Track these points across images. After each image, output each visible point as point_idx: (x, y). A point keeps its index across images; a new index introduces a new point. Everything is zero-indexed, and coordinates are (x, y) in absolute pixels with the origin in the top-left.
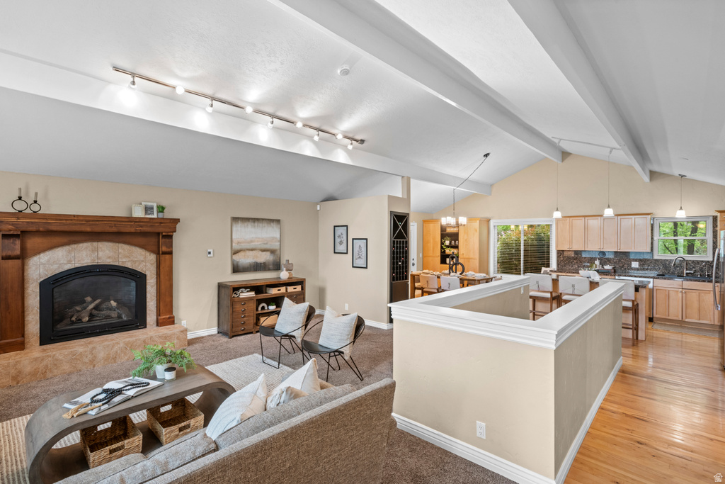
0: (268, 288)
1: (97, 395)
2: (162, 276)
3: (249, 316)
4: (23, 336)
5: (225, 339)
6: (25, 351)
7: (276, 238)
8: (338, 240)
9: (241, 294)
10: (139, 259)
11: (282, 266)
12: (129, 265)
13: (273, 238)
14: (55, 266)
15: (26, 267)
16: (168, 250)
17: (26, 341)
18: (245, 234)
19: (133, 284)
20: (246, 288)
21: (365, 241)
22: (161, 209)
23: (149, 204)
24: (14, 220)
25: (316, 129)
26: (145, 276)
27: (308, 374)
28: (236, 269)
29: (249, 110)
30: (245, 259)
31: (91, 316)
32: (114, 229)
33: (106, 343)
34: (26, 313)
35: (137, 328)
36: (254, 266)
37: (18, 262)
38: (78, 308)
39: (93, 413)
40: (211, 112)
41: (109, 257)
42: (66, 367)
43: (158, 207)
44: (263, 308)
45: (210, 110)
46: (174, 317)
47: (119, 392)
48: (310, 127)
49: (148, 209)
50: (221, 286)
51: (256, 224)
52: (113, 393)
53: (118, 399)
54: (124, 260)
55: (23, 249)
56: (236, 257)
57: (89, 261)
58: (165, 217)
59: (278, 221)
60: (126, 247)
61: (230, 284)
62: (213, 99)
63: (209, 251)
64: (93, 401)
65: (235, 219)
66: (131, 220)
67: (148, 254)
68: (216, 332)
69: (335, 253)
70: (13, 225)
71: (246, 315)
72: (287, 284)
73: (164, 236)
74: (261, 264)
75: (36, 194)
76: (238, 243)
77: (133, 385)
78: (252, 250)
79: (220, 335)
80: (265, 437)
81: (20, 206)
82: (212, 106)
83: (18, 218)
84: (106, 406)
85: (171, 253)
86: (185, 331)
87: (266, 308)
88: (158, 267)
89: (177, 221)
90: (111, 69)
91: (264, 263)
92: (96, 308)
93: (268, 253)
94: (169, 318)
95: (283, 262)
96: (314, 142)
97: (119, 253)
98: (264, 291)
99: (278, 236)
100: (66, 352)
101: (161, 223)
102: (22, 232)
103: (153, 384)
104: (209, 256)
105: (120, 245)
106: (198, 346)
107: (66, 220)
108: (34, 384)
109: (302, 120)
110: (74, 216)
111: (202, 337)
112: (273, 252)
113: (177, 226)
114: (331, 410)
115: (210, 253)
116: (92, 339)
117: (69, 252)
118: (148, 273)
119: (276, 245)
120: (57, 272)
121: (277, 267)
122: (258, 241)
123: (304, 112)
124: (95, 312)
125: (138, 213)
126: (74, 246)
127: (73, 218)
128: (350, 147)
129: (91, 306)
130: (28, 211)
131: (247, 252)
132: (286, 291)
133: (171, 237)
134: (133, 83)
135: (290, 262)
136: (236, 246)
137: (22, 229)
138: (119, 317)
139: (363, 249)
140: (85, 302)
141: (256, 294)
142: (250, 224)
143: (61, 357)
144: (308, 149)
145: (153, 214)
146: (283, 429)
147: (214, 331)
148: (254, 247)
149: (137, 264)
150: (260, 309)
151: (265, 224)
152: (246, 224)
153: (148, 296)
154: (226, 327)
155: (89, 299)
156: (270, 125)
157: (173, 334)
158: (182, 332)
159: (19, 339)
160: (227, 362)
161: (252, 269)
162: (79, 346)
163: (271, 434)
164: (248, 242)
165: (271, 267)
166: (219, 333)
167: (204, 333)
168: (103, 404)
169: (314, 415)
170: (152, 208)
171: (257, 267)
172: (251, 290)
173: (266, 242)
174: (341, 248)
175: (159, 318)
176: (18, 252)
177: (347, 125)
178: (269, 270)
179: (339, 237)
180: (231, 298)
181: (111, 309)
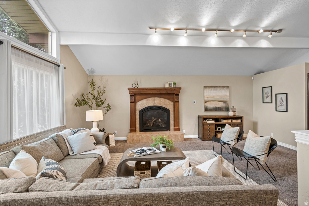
0: (222, 120)
1: (139, 150)
2: (175, 111)
3: (211, 132)
4: (135, 128)
5: (200, 141)
6: (136, 133)
7: (227, 95)
8: (265, 95)
9: (208, 121)
10: (167, 104)
11: (230, 109)
12: (164, 106)
13: (225, 95)
14: (143, 106)
15: (136, 106)
16: (178, 100)
17: (136, 130)
18: (210, 94)
19: (166, 114)
20: (210, 118)
21: (286, 95)
22: (175, 84)
23: (171, 82)
24: (132, 90)
25: (244, 31)
26: (169, 111)
27: (214, 164)
28: (206, 110)
29: (204, 30)
30: (210, 105)
31: (153, 124)
32: (159, 93)
33: (156, 134)
34: (136, 121)
35: (167, 131)
36: (215, 109)
37: (134, 104)
38: (150, 121)
39: (135, 156)
40: (186, 36)
41: (158, 103)
42: (145, 140)
43: (174, 83)
44: (219, 129)
45: (186, 35)
46: (180, 128)
47: (145, 151)
48: (240, 31)
49: (170, 84)
50: (199, 117)
51: (216, 89)
52: (143, 151)
53: (143, 154)
54: (163, 104)
55: (135, 100)
56: (206, 104)
57: (152, 104)
58: (176, 87)
59: (228, 87)
60: (163, 99)
61: (203, 116)
62: (186, 29)
63: (194, 101)
64: (137, 152)
65: (206, 87)
66: (164, 89)
67: (170, 102)
68: (197, 137)
69: (263, 103)
70: (132, 92)
71: (210, 131)
72: (232, 118)
73: (176, 95)
74: (218, 108)
75: (138, 81)
76: (207, 98)
77: (150, 150)
78: (214, 101)
79: (199, 139)
80: (154, 192)
81: (134, 86)
82: (186, 33)
83: (133, 90)
84: (139, 155)
85: (178, 102)
86: (183, 134)
87: (221, 129)
88: (174, 108)
89: (180, 88)
90: (149, 29)
91: (220, 108)
92: (155, 121)
93: (222, 103)
94: (178, 128)
95: (231, 107)
96: (244, 39)
97: (161, 102)
98: (220, 121)
99: (228, 94)
100: (145, 135)
101: (174, 89)
102: (135, 94)
103: (157, 151)
104: (194, 103)
105: (162, 98)
106: (188, 142)
107: (145, 90)
108: (136, 144)
109: (234, 27)
110: (147, 88)
111: (191, 138)
112: (225, 102)
113: (181, 91)
114: (207, 192)
115: (194, 102)
116: (153, 132)
117: (147, 101)
118: (171, 110)
119: (226, 99)
120: (144, 108)
121: (228, 110)
122: (217, 97)
123: (235, 22)
124: (154, 123)
125: (167, 86)
126: (148, 99)
127: (147, 89)
128: (270, 36)
129: (153, 121)
130: (136, 87)
131: (212, 102)
132: (232, 122)
133: (178, 95)
134: (156, 32)
135: (234, 107)
136: (206, 99)
137: (135, 93)
138: (162, 126)
139: (283, 100)
140: (152, 119)
141: (215, 122)
142: (213, 89)
143: (143, 137)
144: (240, 44)
145: (172, 86)
146: (166, 192)
147: (197, 136)
148: (215, 100)
149: (167, 106)
150: (217, 129)
151: (220, 88)
152: (211, 89)
153: (171, 118)
154: (201, 136)
155: (153, 118)
156: (216, 35)
157: (179, 135)
158: (182, 134)
159: (135, 129)
160: (197, 151)
161: (214, 110)
162: (149, 134)
163: (158, 192)
164: (212, 97)
165: (224, 109)
166: (198, 138)
167: (192, 137)
168: (139, 154)
169: (192, 190)
170: (172, 84)
171: (217, 109)
172: (213, 120)
173: (221, 97)
174: (269, 100)
175: (175, 128)
176: (133, 101)
177: (266, 22)
178: (223, 111)
179: (266, 93)
180: (203, 123)
181: (159, 122)
